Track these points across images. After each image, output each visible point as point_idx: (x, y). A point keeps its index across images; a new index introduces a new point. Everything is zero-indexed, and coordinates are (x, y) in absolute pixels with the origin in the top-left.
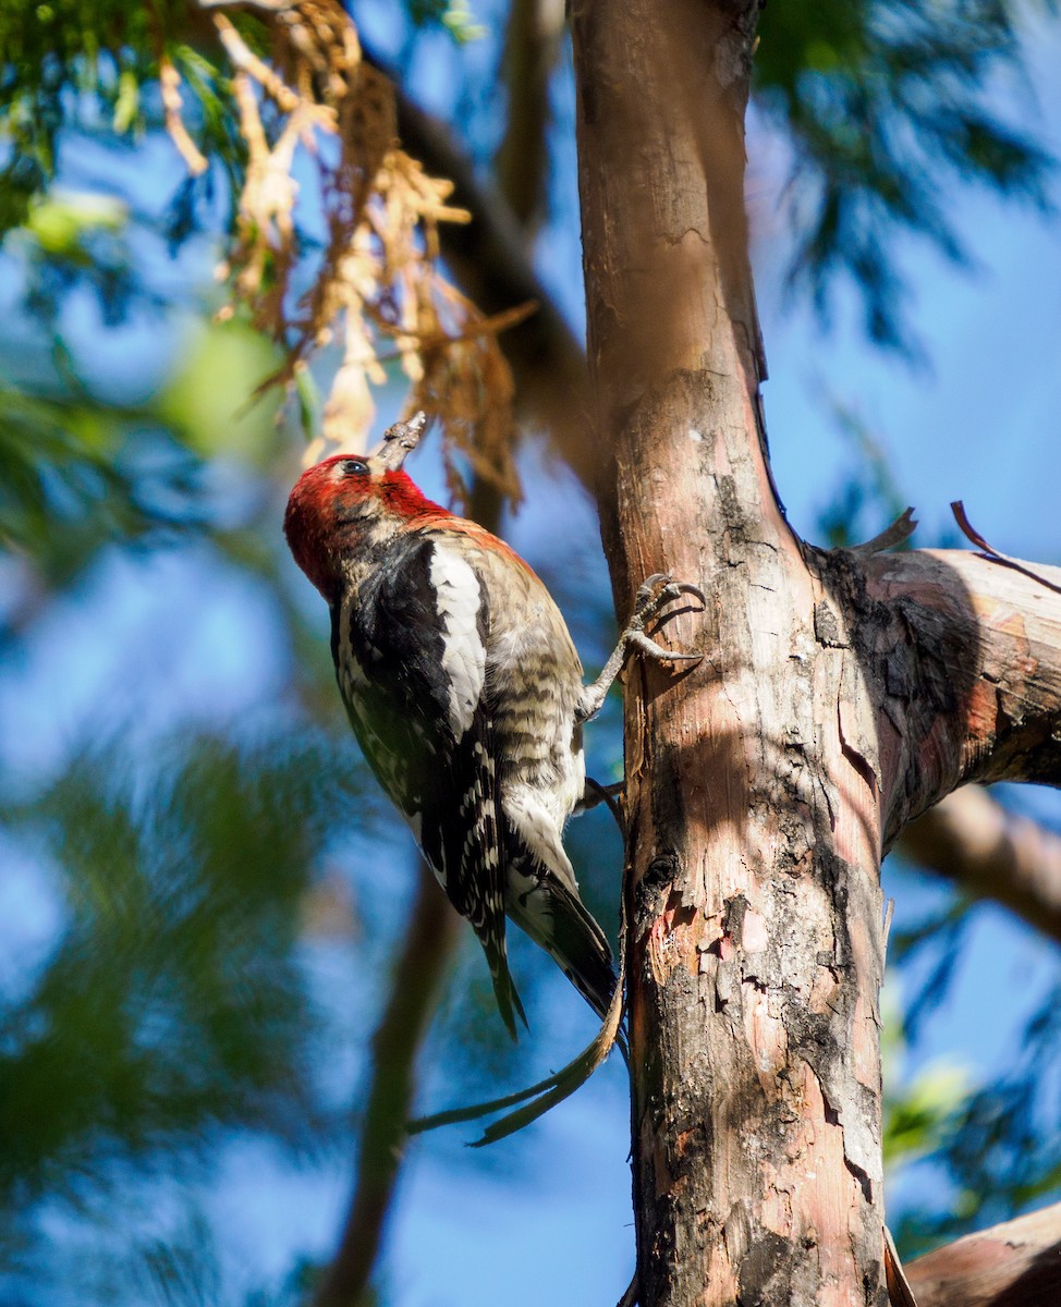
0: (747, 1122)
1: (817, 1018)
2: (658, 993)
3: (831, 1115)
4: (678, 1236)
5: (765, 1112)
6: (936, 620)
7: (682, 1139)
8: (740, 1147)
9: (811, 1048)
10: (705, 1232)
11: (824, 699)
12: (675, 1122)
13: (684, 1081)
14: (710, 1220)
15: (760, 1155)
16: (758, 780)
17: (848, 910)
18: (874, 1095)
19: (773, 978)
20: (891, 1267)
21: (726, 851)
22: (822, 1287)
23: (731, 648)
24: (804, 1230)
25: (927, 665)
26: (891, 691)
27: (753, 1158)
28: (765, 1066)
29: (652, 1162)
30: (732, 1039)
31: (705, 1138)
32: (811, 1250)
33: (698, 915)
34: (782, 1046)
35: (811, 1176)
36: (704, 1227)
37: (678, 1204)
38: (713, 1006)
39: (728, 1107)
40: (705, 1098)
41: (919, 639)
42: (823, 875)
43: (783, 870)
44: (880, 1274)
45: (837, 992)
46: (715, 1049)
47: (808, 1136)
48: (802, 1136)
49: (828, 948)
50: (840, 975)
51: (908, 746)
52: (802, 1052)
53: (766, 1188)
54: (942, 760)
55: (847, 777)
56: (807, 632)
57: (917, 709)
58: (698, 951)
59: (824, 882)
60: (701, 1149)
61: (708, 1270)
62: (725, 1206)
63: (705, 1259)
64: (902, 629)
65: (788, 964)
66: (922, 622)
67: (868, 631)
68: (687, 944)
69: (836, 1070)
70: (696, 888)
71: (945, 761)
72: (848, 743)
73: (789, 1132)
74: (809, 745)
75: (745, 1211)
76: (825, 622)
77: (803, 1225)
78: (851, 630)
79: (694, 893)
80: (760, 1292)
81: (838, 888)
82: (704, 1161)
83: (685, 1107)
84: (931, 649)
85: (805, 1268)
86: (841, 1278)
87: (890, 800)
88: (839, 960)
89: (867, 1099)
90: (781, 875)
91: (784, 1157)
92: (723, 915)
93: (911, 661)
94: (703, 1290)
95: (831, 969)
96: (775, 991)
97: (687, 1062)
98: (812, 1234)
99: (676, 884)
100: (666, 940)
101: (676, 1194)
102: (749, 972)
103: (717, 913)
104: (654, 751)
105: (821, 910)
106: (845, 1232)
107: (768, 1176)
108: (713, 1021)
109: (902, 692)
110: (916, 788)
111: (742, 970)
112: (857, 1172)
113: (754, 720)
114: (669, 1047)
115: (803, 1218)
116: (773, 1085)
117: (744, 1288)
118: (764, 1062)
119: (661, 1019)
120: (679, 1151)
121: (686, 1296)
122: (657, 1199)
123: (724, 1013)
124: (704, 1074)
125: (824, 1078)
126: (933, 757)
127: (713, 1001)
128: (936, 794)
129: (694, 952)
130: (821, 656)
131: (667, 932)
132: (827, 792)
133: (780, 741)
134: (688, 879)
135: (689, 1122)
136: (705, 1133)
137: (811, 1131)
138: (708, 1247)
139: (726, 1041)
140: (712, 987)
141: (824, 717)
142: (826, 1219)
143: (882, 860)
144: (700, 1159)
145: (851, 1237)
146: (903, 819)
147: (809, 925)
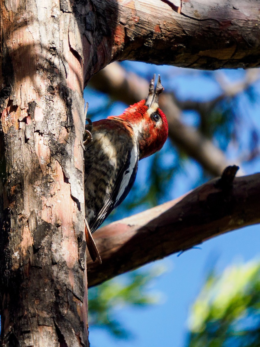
0: (36, 182)
1: (61, 145)
2: (4, 136)
3: (66, 180)
4: (11, 223)
5: (43, 179)
6: (103, 3)
7: (13, 188)
8: (34, 191)
9: (59, 156)
10: (21, 222)
11: (63, 31)
12: (10, 182)
13: (14, 168)
14: (23, 217)
15: (41, 194)
16: (40, 60)
17: (72, 106)
18: (81, 172)
19: (45, 131)
20: (87, 234)
21: (28, 85)
22: (63, 241)
23: (30, 13)
24: (56, 221)
25: (100, 19)
26: (87, 28)
27: (38, 195)
28: (42, 162)
29: (2, 196)
30: (31, 153)
31: (21, 188)
32: (59, 228)
33: (18, 108)
34: (49, 155)
35: (59, 201)
36: (21, 220)
37: (11, 211)
38: (24, 141)
39: (29, 177)
40: (21, 174)
41: (97, 10)
42: (63, 94)
43: (49, 92)
44: (83, 236)
45: (68, 136)
46: (25, 156)
47: (58, 187)
48: (56, 187)
49: (65, 120)
50: (69, 130)
51: (93, 48)
52: (56, 157)
53: (43, 206)
54: (105, 53)
55: (72, 59)
56: (57, 7)
57: (97, 34)
58: (19, 121)
59: (63, 96)
60: (20, 192)
61: (22, 235)
62: (28, 212)
63: (21, 231)
64: (91, 6)
65: (51, 126)
66: (98, 4)
67: (79, 7)
68: (15, 118)
69: (68, 164)
70: (18, 99)
71: (106, 53)
72: (72, 47)
73: (51, 186)
74: (58, 48)
75: (35, 214)
76: (64, 3)
77: (56, 219)
78: (73, 6)
79: (17, 100)
80: (41, 243)
81: (68, 98)
82: (21, 196)
83: (14, 177)
84: (101, 13)
85: (57, 234)
86: (70, 237)
87: (87, 67)
88: (69, 124)
89: (79, 174)
90: (48, 94)
91: (49, 195)
92: (27, 108)
93: (94, 17)
94: (20, 242)
95: (66, 128)
96: (46, 135)
97: (15, 161)
98: (59, 222)
99: (11, 97)
100: (7, 117)
101: (11, 208)
102: (37, 129)
103: (25, 108)
104: (3, 50)
105: (62, 106)
106: (71, 221)
107: (44, 201)
108: (24, 146)
109: (91, 29)
110: (96, 63)
111: (34, 128)
112: (75, 200)
113: (38, 39)
114: (8, 155)
115: (56, 217)
116: (45, 169)
117: (35, 241)
118: (42, 161)
119: (5, 145)
120: (12, 193)
121: (14, 244)
122: (4, 209)
123: (28, 143)
124: (21, 165)
125: (63, 167)
126: (102, 52)
127: (24, 139)
128: (103, 65)
129: (17, 121)
130: (62, 16)
131: (8, 115)
132: (64, 64)
133: (48, 46)
134: (15, 96)
135: (15, 182)
136: (21, 186)
137: (59, 185)
138: (22, 227)
139: (29, 153)
140: (24, 134)
141: (64, 38)
142: (64, 217)
143: (84, 88)
144: (19, 195)
145: (73, 223)
146: (91, 74)
147: (58, 112)
